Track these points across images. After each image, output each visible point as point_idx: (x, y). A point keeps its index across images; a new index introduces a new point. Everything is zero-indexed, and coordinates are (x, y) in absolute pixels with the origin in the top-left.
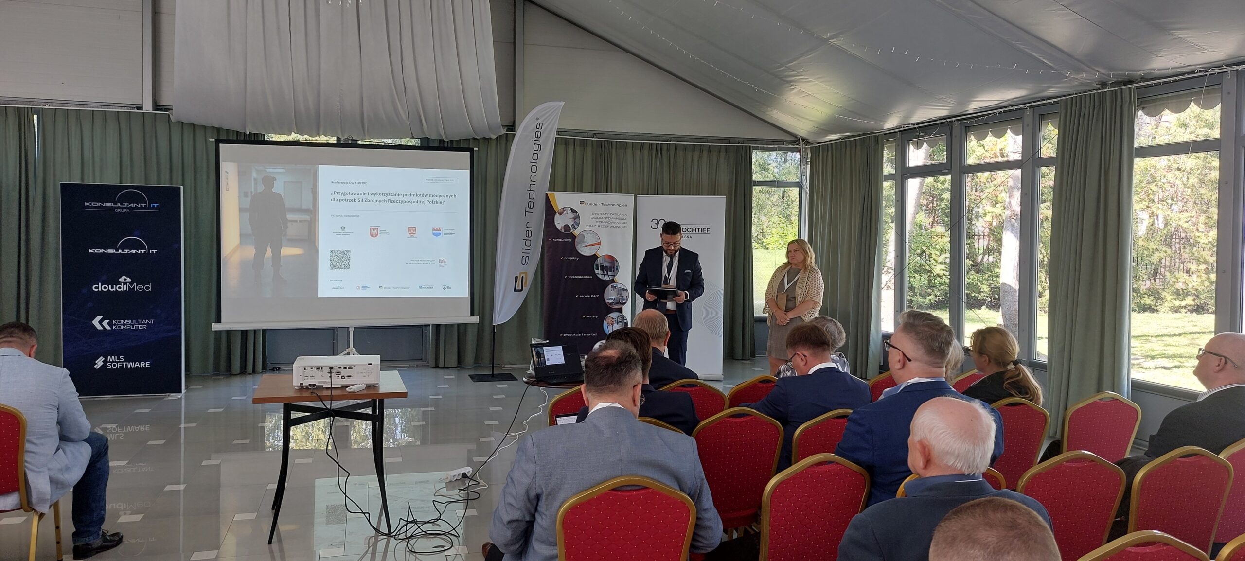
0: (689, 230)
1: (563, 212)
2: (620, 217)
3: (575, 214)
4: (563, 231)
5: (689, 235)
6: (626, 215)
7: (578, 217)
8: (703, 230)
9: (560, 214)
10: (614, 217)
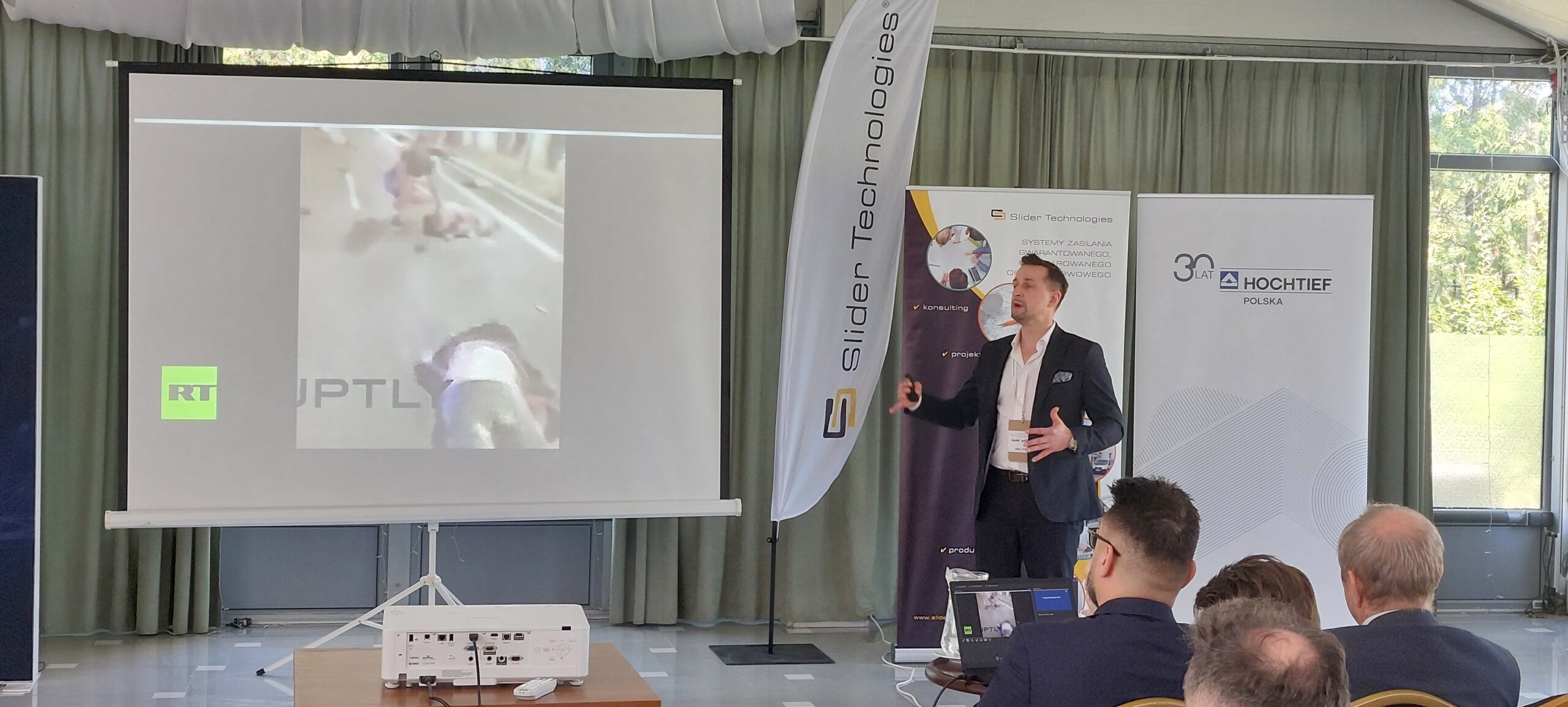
0: (1276, 284)
1: (948, 239)
2: (1094, 248)
3: (979, 242)
4: (948, 285)
5: (1276, 296)
6: (1109, 244)
7: (986, 250)
8: (1313, 284)
9: (942, 242)
10: (1077, 249)
